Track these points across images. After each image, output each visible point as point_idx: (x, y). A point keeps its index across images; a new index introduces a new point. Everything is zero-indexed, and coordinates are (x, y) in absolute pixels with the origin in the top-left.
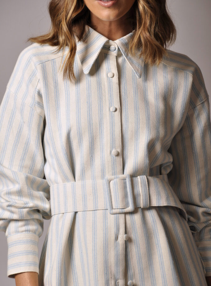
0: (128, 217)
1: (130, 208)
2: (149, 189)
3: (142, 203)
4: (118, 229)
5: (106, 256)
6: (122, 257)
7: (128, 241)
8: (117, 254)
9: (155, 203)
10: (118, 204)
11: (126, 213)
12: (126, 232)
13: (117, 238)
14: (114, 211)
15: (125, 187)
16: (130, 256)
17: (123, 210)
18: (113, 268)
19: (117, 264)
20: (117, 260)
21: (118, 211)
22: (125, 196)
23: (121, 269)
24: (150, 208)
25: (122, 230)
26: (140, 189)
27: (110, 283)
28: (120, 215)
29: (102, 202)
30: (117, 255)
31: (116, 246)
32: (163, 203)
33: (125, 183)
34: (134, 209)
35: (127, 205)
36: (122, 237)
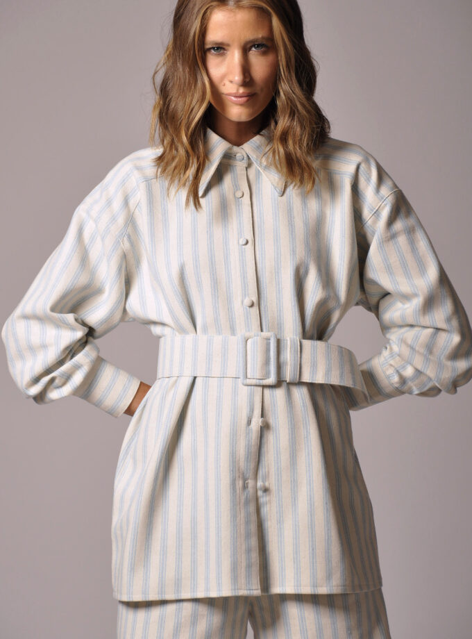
0: (267, 392)
1: (272, 380)
2: (301, 357)
3: (288, 375)
4: (252, 410)
5: (233, 446)
6: (254, 449)
7: (265, 427)
8: (248, 444)
9: (306, 378)
10: (255, 372)
11: (264, 387)
12: (263, 415)
13: (249, 422)
14: (249, 381)
15: (268, 350)
16: (264, 449)
17: (261, 381)
18: (242, 464)
19: (247, 459)
20: (248, 452)
21: (254, 382)
22: (267, 362)
23: (252, 465)
24: (300, 383)
25: (257, 412)
26: (288, 356)
27: (237, 484)
28: (255, 388)
29: (234, 368)
30: (248, 447)
31: (248, 433)
32: (320, 379)
33: (268, 345)
34: (276, 382)
35: (267, 375)
36: (257, 422)
